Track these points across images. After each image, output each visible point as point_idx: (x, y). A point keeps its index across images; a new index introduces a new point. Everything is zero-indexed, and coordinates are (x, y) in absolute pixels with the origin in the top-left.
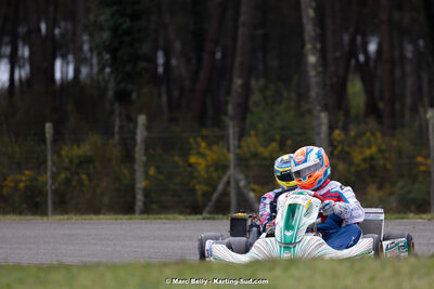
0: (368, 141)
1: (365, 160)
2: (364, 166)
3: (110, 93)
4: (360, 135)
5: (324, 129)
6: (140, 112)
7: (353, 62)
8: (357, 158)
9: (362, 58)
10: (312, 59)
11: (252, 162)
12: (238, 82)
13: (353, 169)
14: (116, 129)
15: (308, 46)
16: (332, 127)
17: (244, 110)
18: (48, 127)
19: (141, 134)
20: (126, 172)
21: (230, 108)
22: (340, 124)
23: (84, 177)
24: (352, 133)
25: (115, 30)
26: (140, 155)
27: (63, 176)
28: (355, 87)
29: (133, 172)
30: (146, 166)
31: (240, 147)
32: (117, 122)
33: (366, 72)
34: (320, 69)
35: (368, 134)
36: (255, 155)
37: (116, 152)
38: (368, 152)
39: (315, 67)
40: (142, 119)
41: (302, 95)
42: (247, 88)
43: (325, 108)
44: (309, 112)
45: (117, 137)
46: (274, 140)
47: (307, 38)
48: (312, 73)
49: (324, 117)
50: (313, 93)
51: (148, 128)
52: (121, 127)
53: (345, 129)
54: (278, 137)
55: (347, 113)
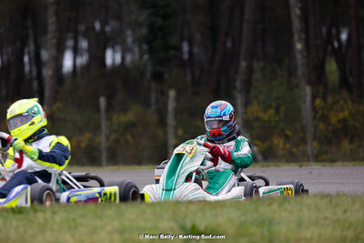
0: (342, 107)
1: (339, 121)
2: (339, 126)
3: (148, 75)
4: (335, 103)
5: (308, 98)
6: (171, 87)
7: (330, 48)
8: (334, 119)
9: (336, 44)
10: (299, 46)
11: (256, 124)
12: (244, 64)
13: (330, 128)
14: (153, 101)
15: (296, 37)
16: (314, 97)
17: (248, 85)
18: (102, 101)
19: (171, 105)
20: (160, 133)
21: (238, 84)
22: (321, 95)
23: (129, 137)
24: (330, 101)
25: (151, 27)
26: (171, 120)
27: (114, 137)
28: (332, 67)
29: (166, 133)
30: (176, 128)
31: (245, 113)
32: (153, 97)
33: (339, 55)
34: (305, 54)
35: (342, 102)
36: (257, 119)
37: (153, 118)
38: (341, 116)
39: (301, 52)
40: (172, 93)
41: (292, 73)
42: (250, 70)
43: (309, 83)
44: (297, 86)
45: (153, 108)
46: (271, 107)
47: (295, 30)
48: (299, 57)
49: (308, 90)
50: (300, 71)
51: (177, 99)
52: (157, 100)
53: (324, 98)
54: (274, 105)
55: (325, 87)
